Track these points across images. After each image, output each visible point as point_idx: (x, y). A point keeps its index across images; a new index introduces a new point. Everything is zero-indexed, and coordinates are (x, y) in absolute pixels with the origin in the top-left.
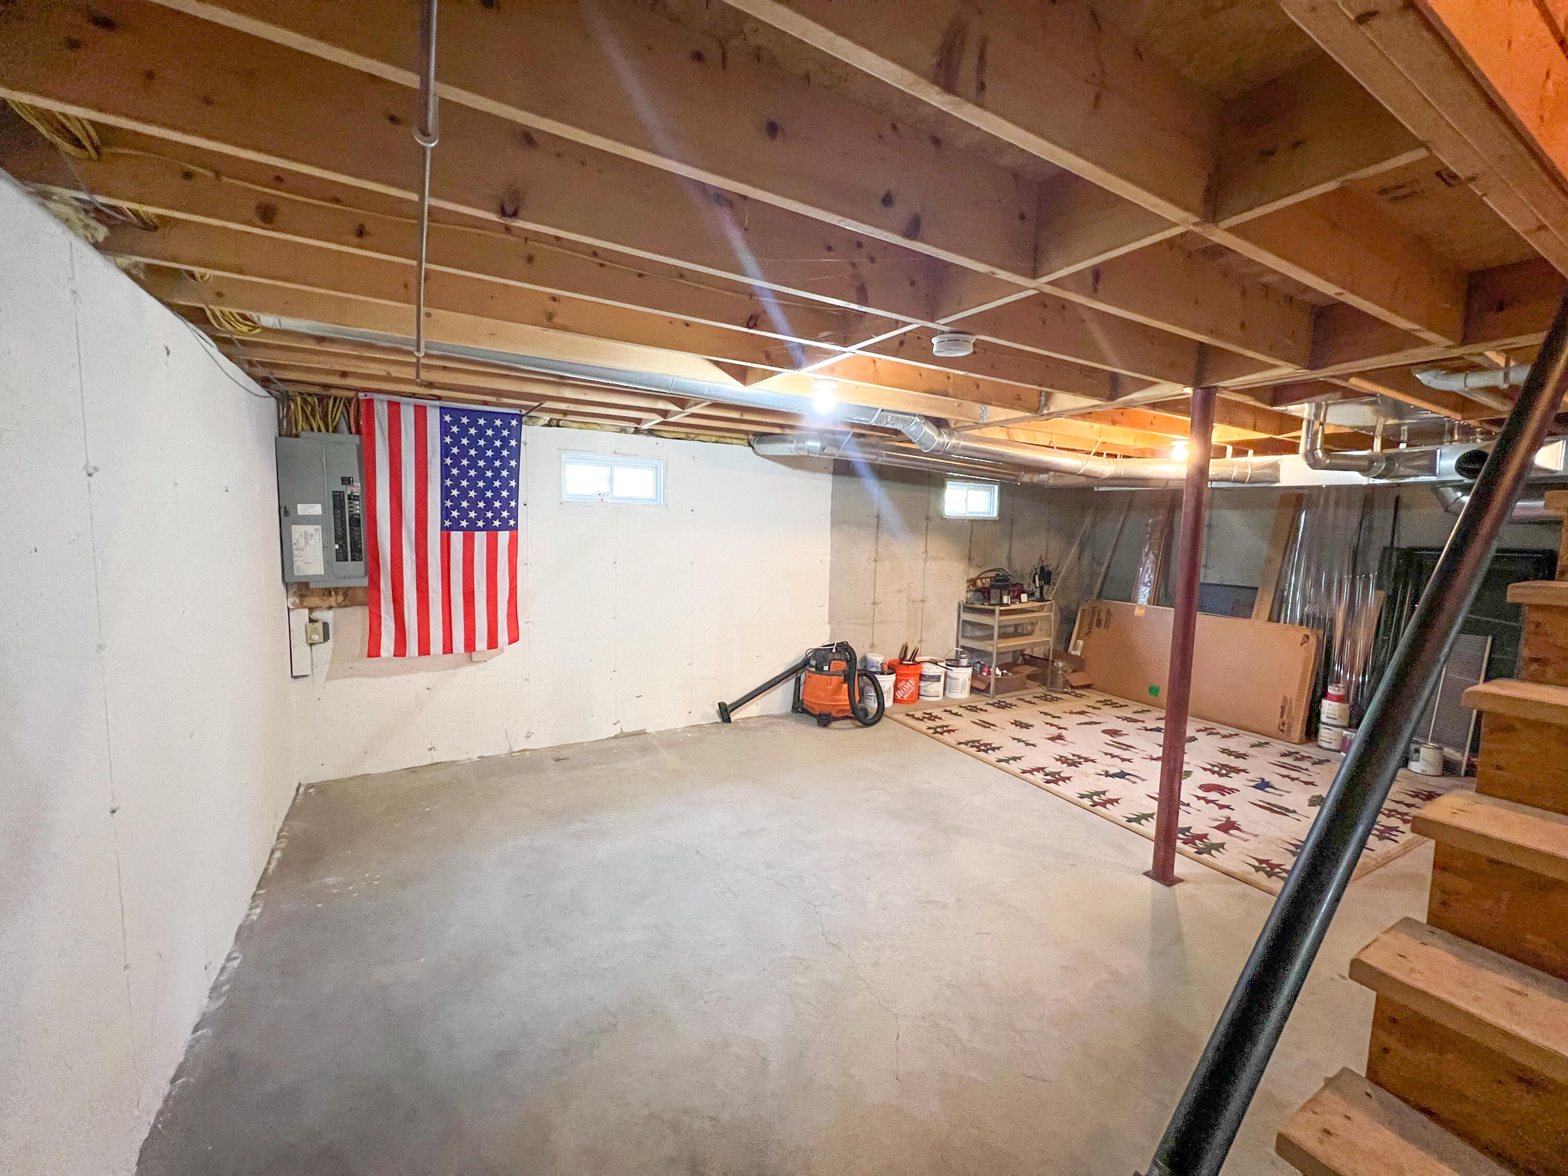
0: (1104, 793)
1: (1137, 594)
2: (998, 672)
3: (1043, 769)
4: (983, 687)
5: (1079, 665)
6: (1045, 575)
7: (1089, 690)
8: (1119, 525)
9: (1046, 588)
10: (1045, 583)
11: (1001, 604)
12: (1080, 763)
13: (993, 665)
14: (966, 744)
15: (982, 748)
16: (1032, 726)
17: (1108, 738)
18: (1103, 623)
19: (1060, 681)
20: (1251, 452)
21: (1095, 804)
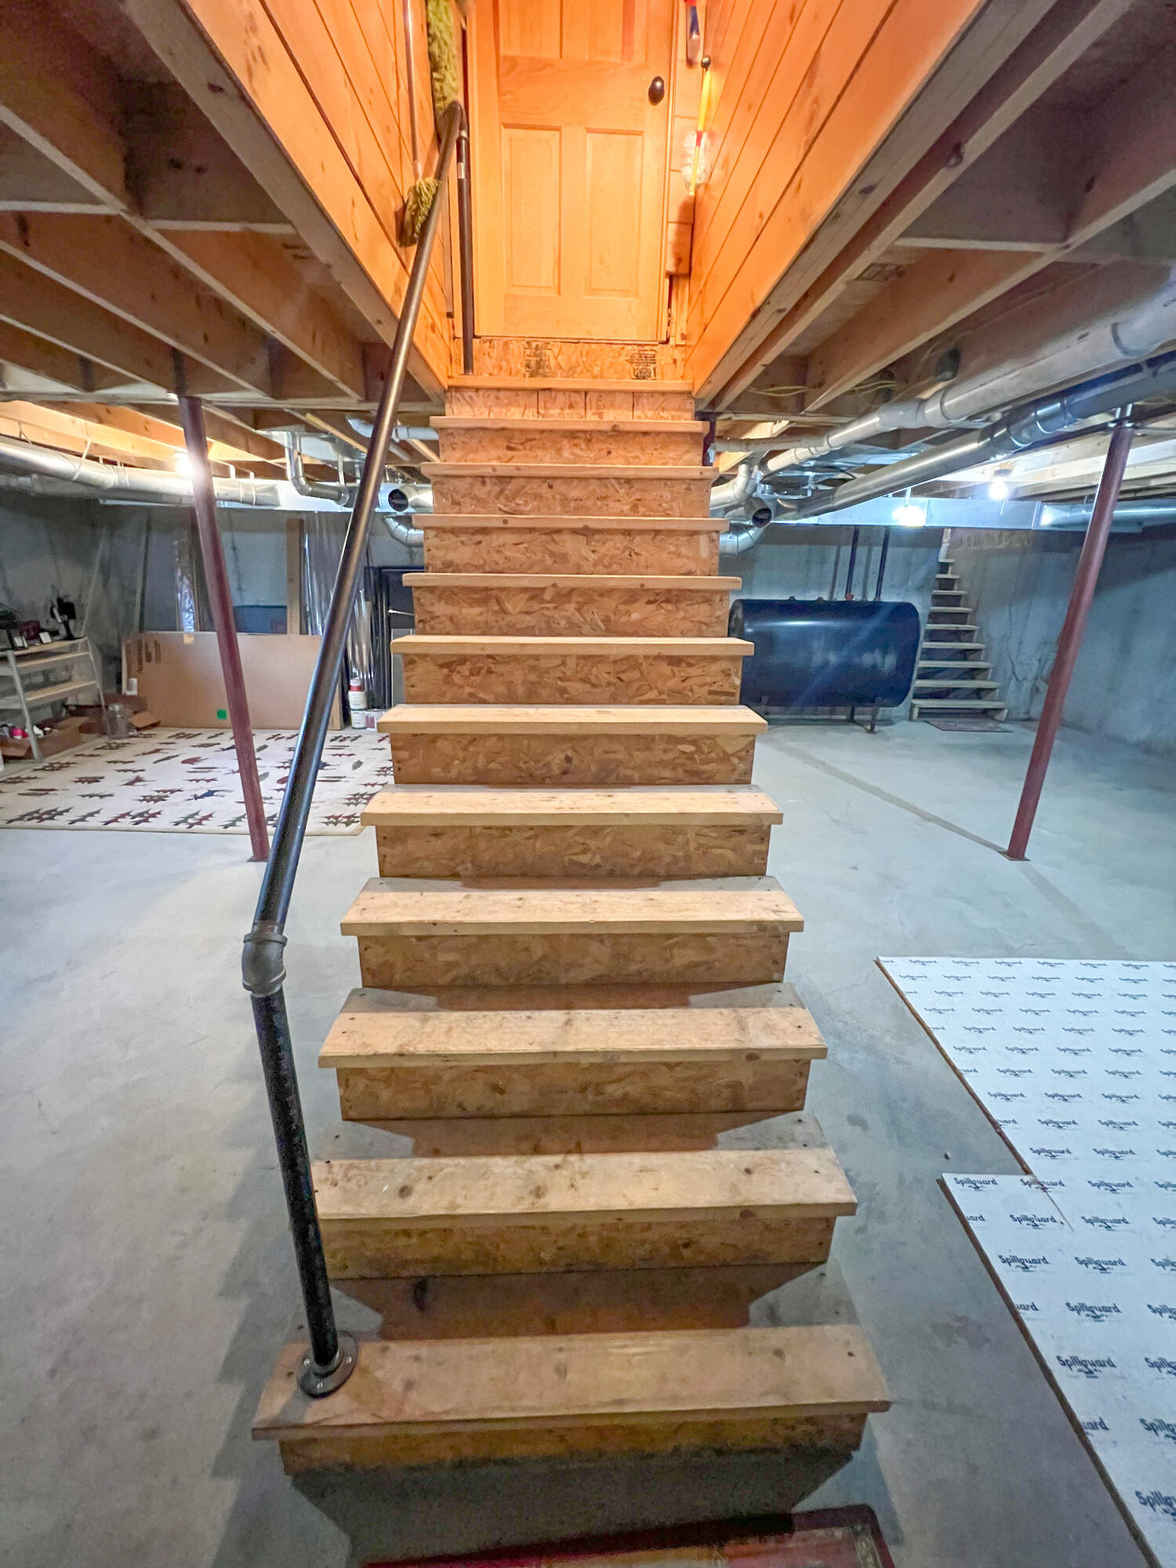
0: (197, 814)
1: (180, 622)
2: (37, 730)
3: (128, 814)
4: (22, 753)
5: (138, 705)
6: (67, 609)
7: (157, 728)
8: (142, 548)
9: (72, 623)
10: (69, 618)
11: (14, 648)
12: (167, 796)
13: (28, 724)
14: (21, 818)
15: (45, 816)
16: (102, 778)
17: (189, 767)
18: (153, 655)
19: (122, 725)
20: (252, 474)
21: (191, 825)
